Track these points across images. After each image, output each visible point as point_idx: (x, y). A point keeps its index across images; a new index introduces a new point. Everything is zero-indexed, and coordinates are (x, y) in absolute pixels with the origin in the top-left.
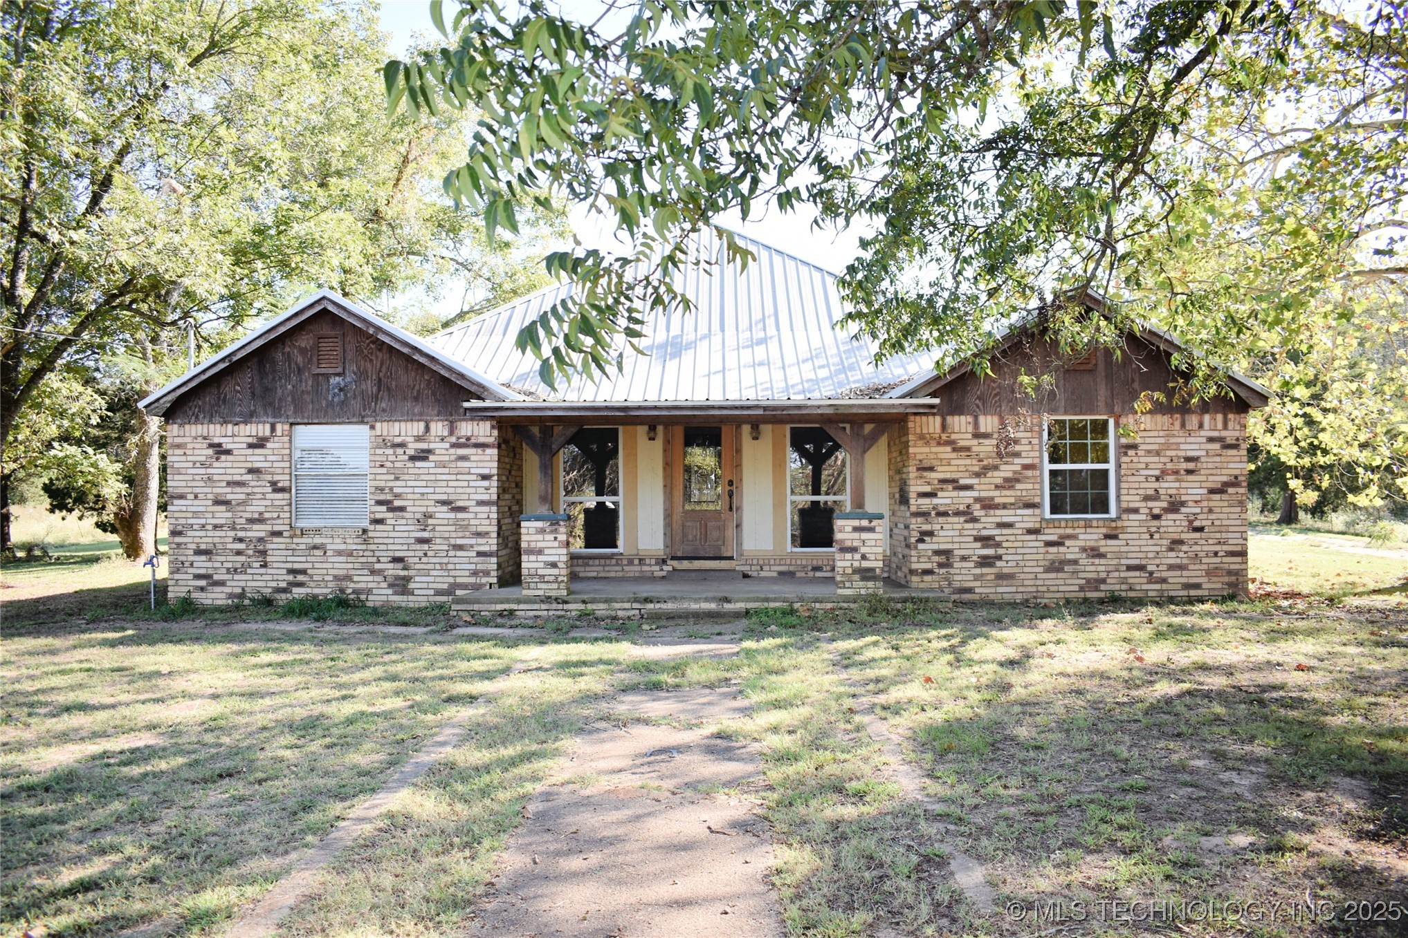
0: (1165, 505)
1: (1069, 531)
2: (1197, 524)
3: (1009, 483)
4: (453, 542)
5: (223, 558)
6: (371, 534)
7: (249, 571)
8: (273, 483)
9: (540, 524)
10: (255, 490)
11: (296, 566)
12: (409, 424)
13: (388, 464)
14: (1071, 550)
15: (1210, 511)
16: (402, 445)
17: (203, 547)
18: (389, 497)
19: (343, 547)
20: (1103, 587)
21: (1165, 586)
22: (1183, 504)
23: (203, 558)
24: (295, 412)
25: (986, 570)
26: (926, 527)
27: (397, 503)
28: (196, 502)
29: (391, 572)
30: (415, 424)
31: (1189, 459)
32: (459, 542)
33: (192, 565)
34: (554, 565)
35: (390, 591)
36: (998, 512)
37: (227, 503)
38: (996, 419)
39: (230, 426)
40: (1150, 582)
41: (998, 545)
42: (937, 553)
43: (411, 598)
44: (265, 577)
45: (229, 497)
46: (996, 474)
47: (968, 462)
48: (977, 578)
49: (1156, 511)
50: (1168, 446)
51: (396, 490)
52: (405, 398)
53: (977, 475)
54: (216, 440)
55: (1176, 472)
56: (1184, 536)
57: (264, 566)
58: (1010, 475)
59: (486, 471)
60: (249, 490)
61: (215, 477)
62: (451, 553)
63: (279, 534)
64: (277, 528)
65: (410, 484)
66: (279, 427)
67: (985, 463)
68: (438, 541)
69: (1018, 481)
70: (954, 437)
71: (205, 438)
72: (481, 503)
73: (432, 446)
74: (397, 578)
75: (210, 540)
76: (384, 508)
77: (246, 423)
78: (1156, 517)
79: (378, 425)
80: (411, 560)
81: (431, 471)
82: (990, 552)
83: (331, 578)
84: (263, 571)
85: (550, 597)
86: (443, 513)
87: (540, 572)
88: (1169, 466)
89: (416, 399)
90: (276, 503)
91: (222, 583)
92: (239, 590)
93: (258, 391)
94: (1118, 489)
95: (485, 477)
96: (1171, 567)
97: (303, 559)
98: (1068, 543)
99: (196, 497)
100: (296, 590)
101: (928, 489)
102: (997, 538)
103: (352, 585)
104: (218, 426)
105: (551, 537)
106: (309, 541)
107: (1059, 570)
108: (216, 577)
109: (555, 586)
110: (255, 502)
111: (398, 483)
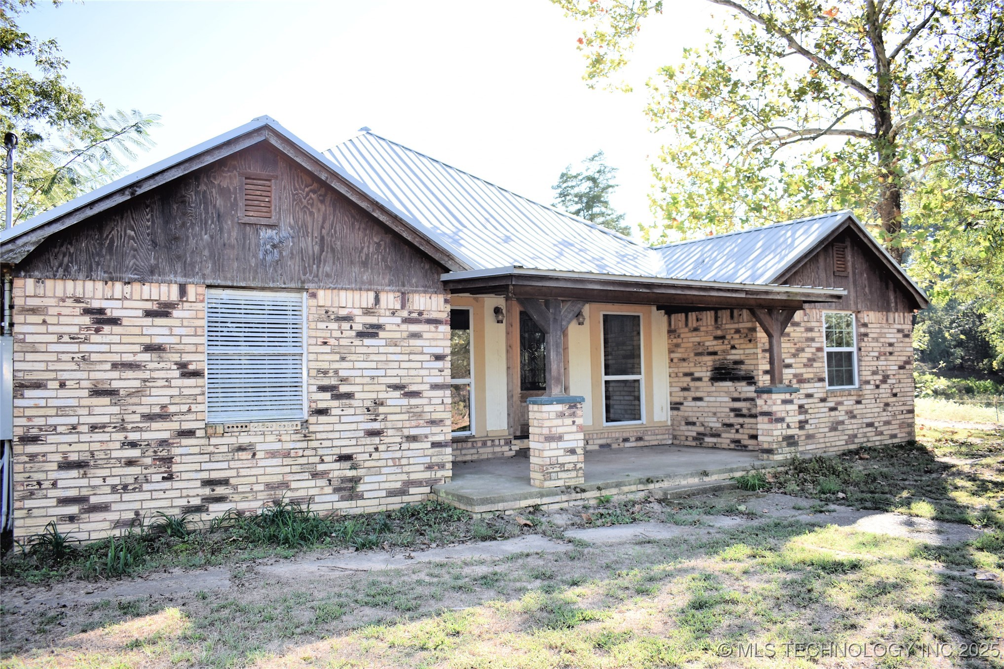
0: (881, 378)
1: (840, 399)
2: (894, 391)
3: (810, 362)
4: (406, 432)
5: (106, 472)
6: (312, 428)
7: (146, 487)
8: (182, 366)
9: (559, 408)
10: (156, 375)
11: (215, 475)
12: (357, 294)
13: (332, 341)
14: (840, 415)
15: (900, 382)
16: (348, 318)
17: (74, 457)
18: (334, 382)
19: (278, 446)
20: (856, 441)
21: (882, 437)
22: (888, 377)
23: (74, 473)
24: (214, 271)
25: (800, 432)
27: (343, 389)
28: (62, 393)
29: (336, 474)
30: (364, 294)
31: (891, 345)
32: (414, 432)
33: (54, 485)
34: (573, 452)
35: (336, 497)
36: (806, 385)
37: (111, 393)
38: (802, 312)
39: (118, 285)
40: (876, 435)
41: (807, 412)
43: (360, 503)
44: (169, 494)
45: (115, 385)
46: (803, 355)
47: (789, 345)
49: (877, 383)
50: (881, 335)
51: (342, 373)
52: (352, 263)
53: (794, 356)
54: (96, 304)
56: (889, 400)
57: (169, 478)
58: (810, 356)
59: (439, 351)
60: (147, 375)
61: (94, 357)
62: (405, 446)
63: (190, 433)
64: (186, 426)
65: (358, 365)
66: (191, 290)
67: (797, 346)
68: (390, 432)
69: (814, 360)
71: (78, 300)
72: (435, 387)
73: (382, 321)
74: (344, 480)
75: (85, 447)
76: (328, 395)
77: (143, 281)
78: (878, 387)
79: (321, 293)
80: (360, 457)
81: (382, 350)
82: (803, 418)
83: (261, 487)
84: (167, 485)
85: (569, 487)
86: (394, 399)
87: (561, 460)
88: (882, 349)
89: (365, 264)
90: (186, 391)
91: (104, 508)
92: (132, 515)
93: (161, 238)
94: (859, 366)
95: (439, 358)
96: (885, 423)
97: (225, 465)
98: (840, 408)
99: (62, 385)
100: (213, 507)
102: (806, 406)
103: (289, 494)
104: (100, 285)
105: (569, 421)
106: (233, 440)
107: (836, 430)
108: (93, 500)
109: (574, 474)
110: (154, 392)
111: (344, 365)
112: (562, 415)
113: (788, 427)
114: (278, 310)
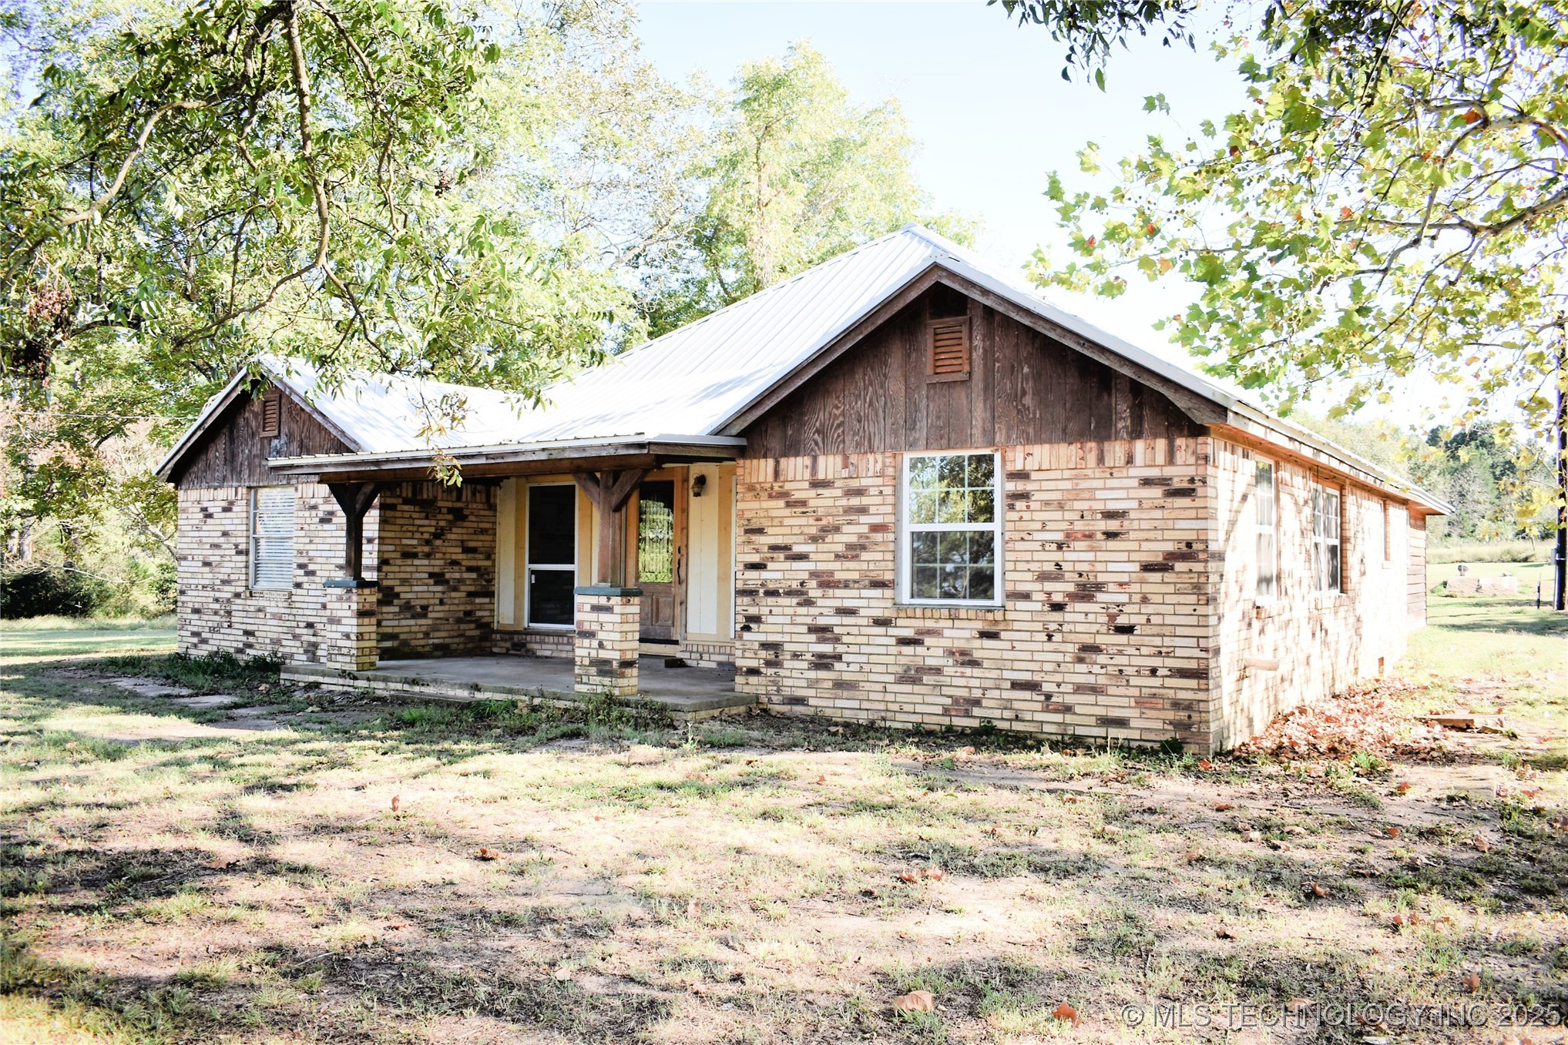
0: (1071, 588)
1: (930, 624)
2: (1122, 620)
3: (854, 550)
5: (207, 618)
6: (293, 598)
7: (222, 630)
8: (237, 546)
10: (226, 552)
11: (248, 628)
12: (319, 486)
13: (306, 527)
14: (932, 653)
15: (1145, 600)
16: (316, 507)
17: (197, 606)
18: (306, 561)
19: (276, 610)
20: (976, 711)
21: (1069, 718)
22: (1099, 587)
23: (196, 616)
25: (822, 674)
26: (753, 611)
27: (311, 567)
28: (193, 564)
29: (305, 638)
31: (1109, 515)
33: (190, 622)
34: (347, 636)
36: (839, 592)
37: (210, 564)
38: (839, 459)
39: (212, 491)
40: (1046, 710)
41: (837, 640)
42: (765, 646)
44: (230, 638)
45: (211, 559)
46: (837, 537)
47: (803, 521)
48: (812, 684)
49: (1058, 598)
50: (1077, 494)
51: (311, 554)
53: (814, 539)
54: (204, 505)
55: (1089, 536)
56: (1100, 640)
57: (230, 626)
58: (853, 539)
59: (371, 534)
60: (222, 552)
61: (204, 540)
63: (239, 595)
64: (238, 590)
65: (319, 547)
66: (240, 492)
67: (824, 522)
69: (863, 548)
70: (788, 486)
71: (198, 502)
72: (367, 568)
74: (310, 644)
75: (200, 600)
76: (302, 572)
77: (221, 487)
78: (1058, 607)
79: (300, 487)
80: (318, 626)
81: (333, 534)
82: (827, 648)
83: (268, 641)
84: (229, 631)
87: (339, 643)
88: (1079, 526)
90: (238, 565)
91: (206, 642)
92: (216, 649)
94: (1007, 561)
95: (369, 541)
96: (1079, 689)
97: (253, 621)
98: (928, 641)
100: (248, 651)
101: (755, 558)
102: (837, 630)
103: (281, 649)
104: (205, 491)
105: (345, 605)
106: (256, 603)
107: (915, 681)
108: (203, 636)
110: (225, 564)
111: (313, 547)
112: (340, 599)
113: (601, 645)
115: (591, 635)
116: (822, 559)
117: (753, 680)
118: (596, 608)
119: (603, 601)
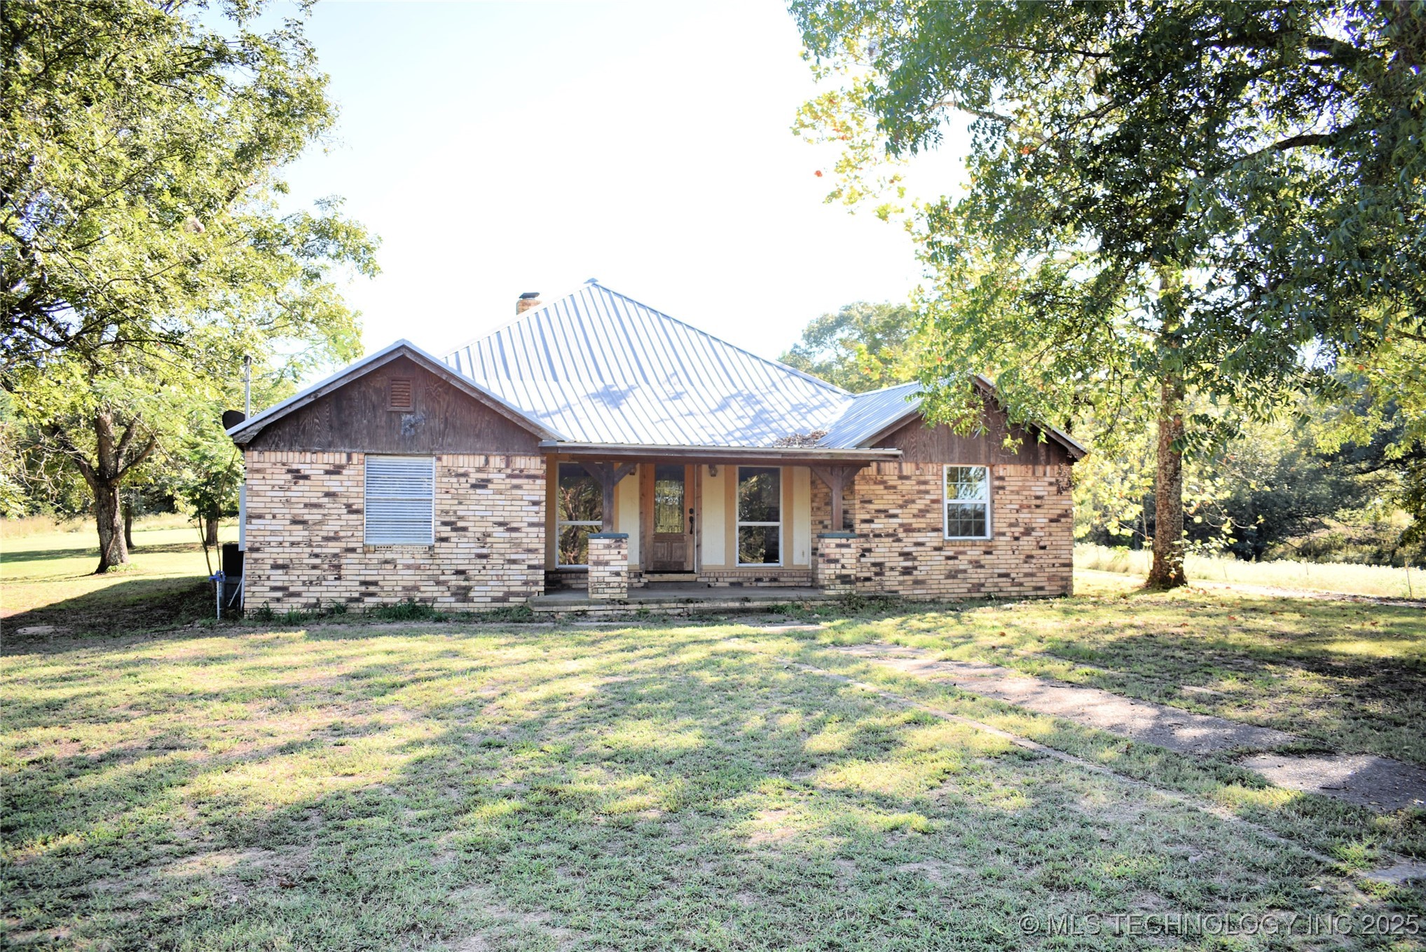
0: (1022, 530)
1: (961, 549)
2: (1042, 544)
3: (922, 513)
4: (508, 557)
5: (299, 572)
6: (436, 551)
7: (324, 583)
8: (348, 506)
9: (607, 541)
10: (332, 511)
11: (368, 579)
12: (472, 458)
13: (453, 491)
14: (962, 563)
15: (1050, 535)
16: (465, 475)
17: (280, 562)
18: (453, 519)
19: (412, 562)
20: (983, 589)
21: (1022, 589)
22: (1033, 529)
23: (280, 572)
24: (370, 444)
25: (906, 578)
26: (867, 546)
27: (460, 524)
28: (274, 522)
29: (454, 583)
30: (477, 457)
31: (1037, 498)
32: (513, 557)
33: (268, 578)
34: (618, 574)
35: (453, 599)
36: (915, 534)
37: (304, 522)
38: (913, 466)
39: (308, 455)
40: (1012, 585)
41: (915, 559)
42: (874, 565)
43: (471, 605)
44: (339, 589)
45: (306, 517)
46: (913, 506)
47: (895, 497)
48: (901, 583)
49: (1017, 535)
50: (1024, 488)
51: (459, 513)
52: (468, 435)
53: (901, 507)
54: (295, 467)
55: (1029, 507)
56: (1034, 553)
57: (339, 578)
58: (922, 507)
59: (536, 498)
60: (326, 511)
61: (293, 500)
62: (506, 567)
63: (353, 550)
64: (351, 545)
65: (471, 507)
66: (355, 457)
67: (906, 497)
68: (495, 556)
69: (928, 511)
70: (885, 478)
71: (284, 464)
72: (531, 525)
73: (491, 476)
74: (459, 588)
75: (287, 556)
76: (449, 528)
77: (323, 452)
78: (1017, 539)
79: (445, 458)
80: (471, 573)
81: (490, 497)
82: (909, 564)
83: (400, 588)
84: (337, 583)
85: (614, 599)
86: (499, 532)
87: (607, 580)
88: (1025, 502)
89: (478, 436)
90: (351, 523)
91: (298, 595)
92: (314, 601)
93: (336, 424)
94: (992, 518)
95: (535, 503)
96: (1026, 575)
97: (375, 572)
98: (960, 557)
99: (274, 517)
100: (367, 599)
101: (867, 517)
102: (914, 554)
103: (419, 594)
104: (297, 454)
105: (616, 551)
106: (381, 556)
107: (954, 577)
108: (291, 589)
109: (618, 590)
110: (330, 522)
111: (461, 507)
112: (608, 547)
113: (843, 567)
114: (420, 469)
115: (836, 561)
116: (905, 517)
117: (867, 584)
118: (839, 546)
119: (844, 541)
